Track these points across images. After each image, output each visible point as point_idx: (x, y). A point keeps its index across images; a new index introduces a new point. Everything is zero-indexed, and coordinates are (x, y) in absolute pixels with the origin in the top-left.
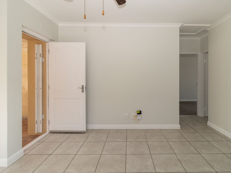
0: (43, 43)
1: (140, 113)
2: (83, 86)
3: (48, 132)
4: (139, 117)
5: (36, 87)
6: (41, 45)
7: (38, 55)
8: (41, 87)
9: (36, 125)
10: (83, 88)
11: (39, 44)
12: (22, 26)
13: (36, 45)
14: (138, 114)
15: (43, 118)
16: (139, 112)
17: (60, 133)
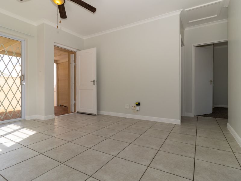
0: (74, 53)
1: (139, 104)
2: (94, 80)
3: (77, 112)
4: (138, 108)
5: (71, 82)
6: (73, 54)
7: (72, 61)
8: (73, 82)
9: (71, 107)
10: (94, 82)
11: (72, 54)
12: (54, 42)
13: (71, 55)
14: (137, 105)
15: (75, 103)
16: (137, 104)
17: (82, 113)
